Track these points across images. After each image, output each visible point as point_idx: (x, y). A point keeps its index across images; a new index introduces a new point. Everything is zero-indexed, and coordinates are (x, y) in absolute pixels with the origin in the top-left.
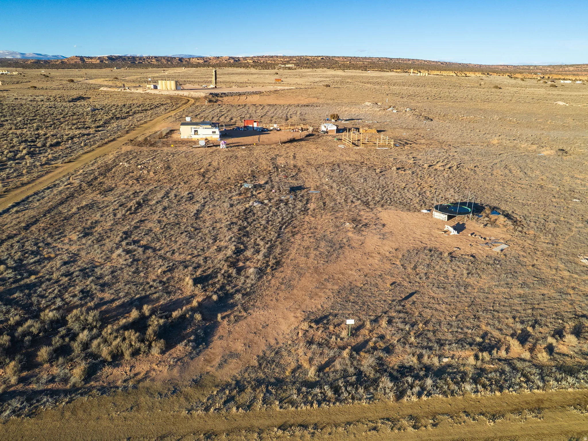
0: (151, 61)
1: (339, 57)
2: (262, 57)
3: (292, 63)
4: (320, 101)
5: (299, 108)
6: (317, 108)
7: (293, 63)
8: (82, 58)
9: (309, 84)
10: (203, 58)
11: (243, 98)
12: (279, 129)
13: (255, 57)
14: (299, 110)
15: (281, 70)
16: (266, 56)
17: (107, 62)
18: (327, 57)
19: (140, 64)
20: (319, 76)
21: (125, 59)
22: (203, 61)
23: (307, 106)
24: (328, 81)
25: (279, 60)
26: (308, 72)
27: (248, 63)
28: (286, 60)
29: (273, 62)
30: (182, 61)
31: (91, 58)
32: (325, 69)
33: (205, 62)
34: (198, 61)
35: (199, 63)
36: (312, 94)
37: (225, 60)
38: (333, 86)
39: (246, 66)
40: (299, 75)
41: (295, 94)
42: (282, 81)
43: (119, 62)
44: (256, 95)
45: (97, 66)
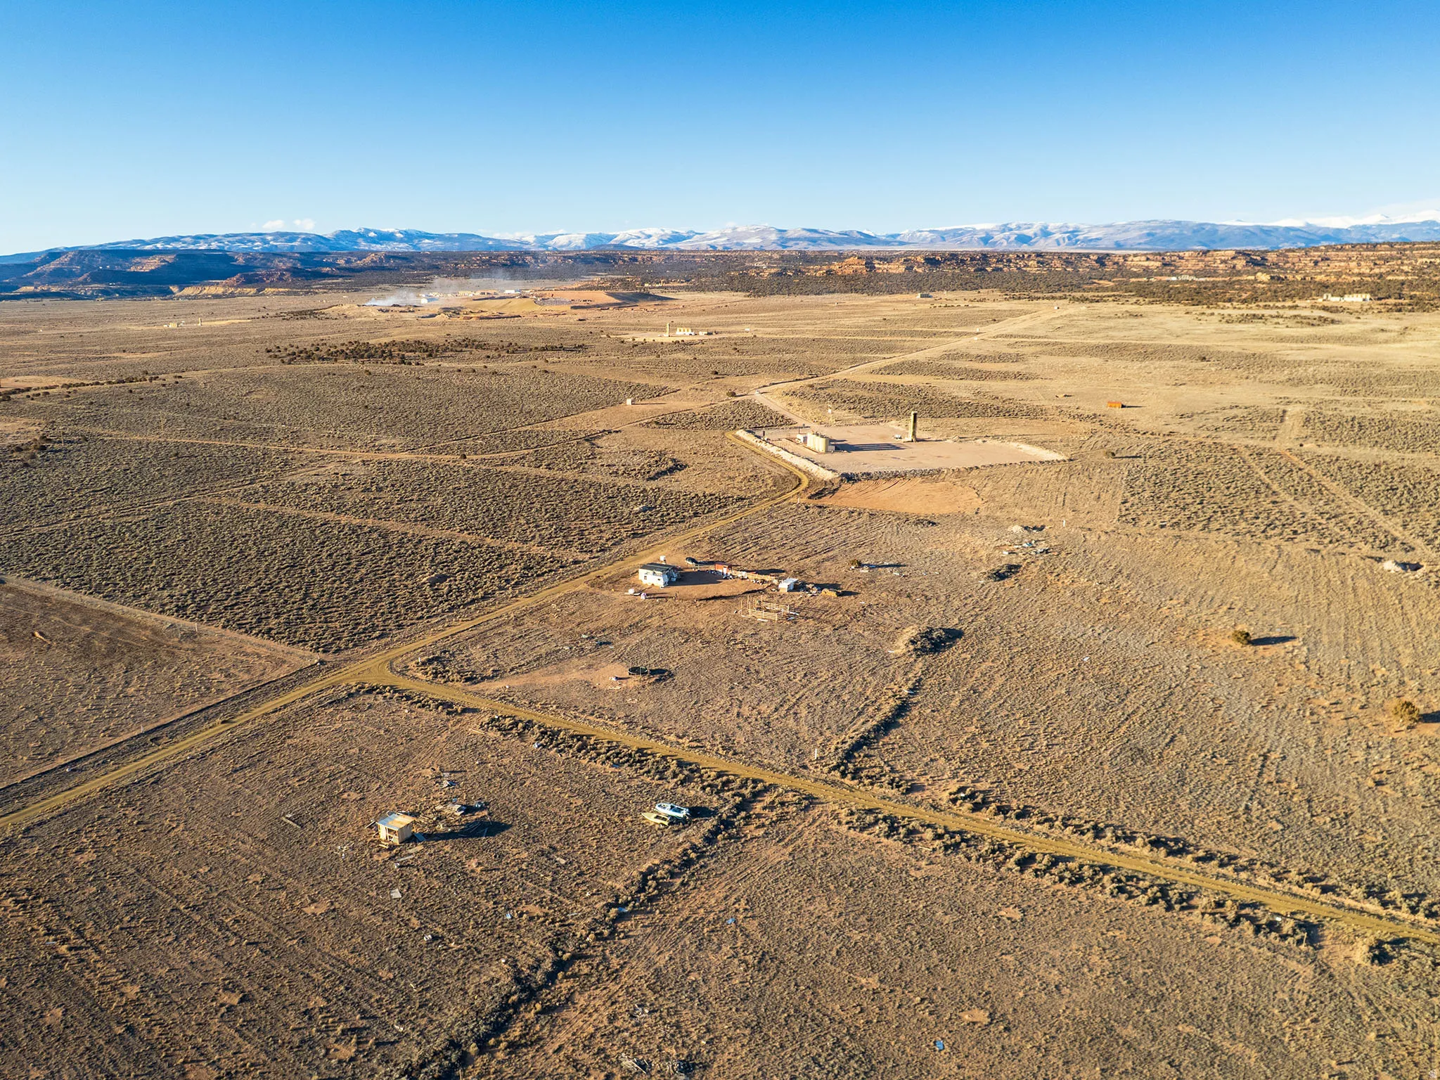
0: (1026, 266)
17: (920, 270)
22: (1158, 264)
27: (1254, 281)
30: (1103, 265)
34: (1146, 264)
42: (1123, 406)
43: (948, 270)
44: (919, 479)
45: (893, 286)
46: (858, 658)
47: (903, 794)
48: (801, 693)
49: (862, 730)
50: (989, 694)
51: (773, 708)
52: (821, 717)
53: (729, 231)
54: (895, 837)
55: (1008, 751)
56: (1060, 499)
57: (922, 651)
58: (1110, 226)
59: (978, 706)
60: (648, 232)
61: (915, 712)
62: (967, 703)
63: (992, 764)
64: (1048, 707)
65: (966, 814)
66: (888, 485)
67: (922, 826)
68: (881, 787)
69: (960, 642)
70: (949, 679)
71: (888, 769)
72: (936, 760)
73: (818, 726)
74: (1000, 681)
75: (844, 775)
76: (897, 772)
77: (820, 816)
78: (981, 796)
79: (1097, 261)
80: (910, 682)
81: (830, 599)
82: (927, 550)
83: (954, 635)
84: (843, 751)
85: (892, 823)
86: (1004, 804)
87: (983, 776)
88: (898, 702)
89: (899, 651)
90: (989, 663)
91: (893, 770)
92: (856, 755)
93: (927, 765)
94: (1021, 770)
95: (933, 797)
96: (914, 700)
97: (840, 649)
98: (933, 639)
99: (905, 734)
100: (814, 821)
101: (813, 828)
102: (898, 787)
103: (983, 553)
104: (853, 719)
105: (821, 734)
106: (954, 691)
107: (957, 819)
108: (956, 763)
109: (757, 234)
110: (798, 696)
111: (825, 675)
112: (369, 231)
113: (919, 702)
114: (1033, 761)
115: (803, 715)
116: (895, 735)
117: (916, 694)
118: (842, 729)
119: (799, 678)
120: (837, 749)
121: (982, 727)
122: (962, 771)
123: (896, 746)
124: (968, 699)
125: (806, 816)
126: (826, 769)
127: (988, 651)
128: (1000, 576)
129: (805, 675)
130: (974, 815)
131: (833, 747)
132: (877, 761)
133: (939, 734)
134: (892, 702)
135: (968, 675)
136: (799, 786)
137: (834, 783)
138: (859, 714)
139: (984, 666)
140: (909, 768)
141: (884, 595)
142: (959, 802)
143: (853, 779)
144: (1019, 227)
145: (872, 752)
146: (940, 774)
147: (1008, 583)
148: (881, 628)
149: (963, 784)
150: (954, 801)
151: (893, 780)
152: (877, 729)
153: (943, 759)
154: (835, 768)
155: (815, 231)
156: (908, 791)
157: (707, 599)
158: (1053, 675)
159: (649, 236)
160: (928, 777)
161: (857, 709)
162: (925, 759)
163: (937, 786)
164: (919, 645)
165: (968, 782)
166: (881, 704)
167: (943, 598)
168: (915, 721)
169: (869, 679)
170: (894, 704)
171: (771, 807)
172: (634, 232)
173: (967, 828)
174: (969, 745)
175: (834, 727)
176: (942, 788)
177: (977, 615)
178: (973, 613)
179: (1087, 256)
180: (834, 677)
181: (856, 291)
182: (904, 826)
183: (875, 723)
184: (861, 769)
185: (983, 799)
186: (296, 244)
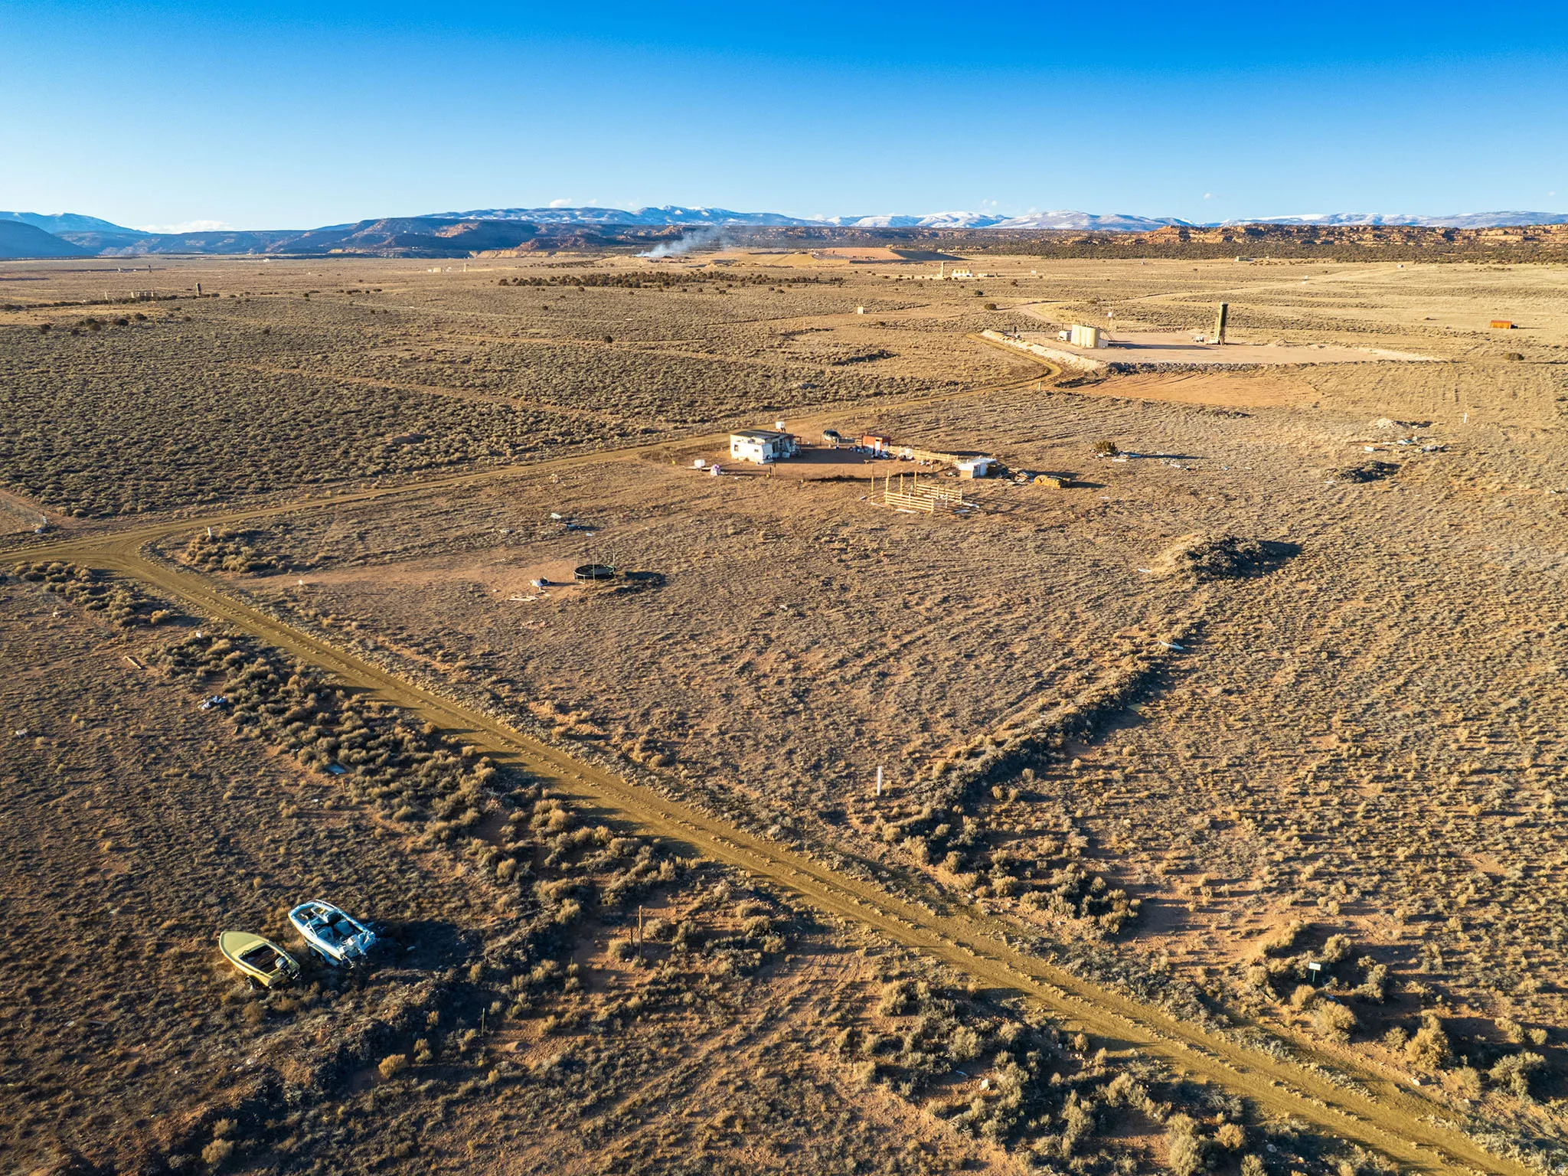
0: (1361, 239)
8: (1184, 231)
17: (1240, 241)
19: (1327, 247)
21: (1289, 233)
22: (1519, 238)
30: (1451, 239)
31: (1205, 229)
33: (1526, 239)
34: (1504, 238)
42: (1513, 327)
43: (1270, 241)
44: (1225, 374)
45: (1207, 252)
46: (1072, 577)
47: (1108, 937)
48: (919, 633)
49: (1035, 724)
50: (1367, 663)
51: (834, 660)
52: (942, 686)
53: (1039, 216)
54: (1041, 1144)
55: (1441, 811)
56: (1451, 395)
57: (1210, 573)
58: (1453, 218)
59: (1343, 689)
60: (955, 216)
61: (1182, 692)
62: (1314, 678)
63: (1401, 853)
64: (1524, 703)
65: (1326, 1045)
66: (1178, 377)
67: (1157, 1092)
68: (1043, 904)
69: (1293, 564)
70: (1268, 626)
71: (1077, 842)
72: (1228, 825)
73: (924, 708)
74: (1388, 638)
75: (936, 852)
76: (1108, 855)
77: (796, 1004)
78: (1377, 972)
79: (1445, 235)
80: (1179, 627)
81: (1046, 490)
82: (1234, 443)
83: (1278, 554)
84: (962, 778)
85: (1047, 1067)
86: (1465, 1012)
87: (1375, 892)
88: (1143, 666)
89: (1162, 569)
90: (1359, 603)
91: (1093, 848)
92: (996, 791)
93: (1199, 838)
94: (1496, 880)
95: (1211, 958)
96: (1185, 665)
97: (1036, 560)
98: (1237, 553)
99: (1149, 742)
100: (772, 1020)
101: (748, 1057)
102: (1098, 909)
103: (1331, 450)
104: (1020, 699)
105: (925, 727)
106: (1282, 650)
107: (1294, 1068)
108: (1288, 841)
109: (1068, 219)
110: (906, 639)
111: (988, 600)
112: (675, 209)
113: (1193, 670)
114: (1526, 850)
115: (900, 679)
116: (1120, 746)
117: (1189, 651)
118: (983, 719)
119: (928, 604)
120: (948, 769)
121: (1358, 739)
122: (1309, 869)
123: (1116, 774)
124: (1316, 670)
125: (748, 999)
126: (889, 831)
127: (1354, 583)
128: (1363, 476)
129: (945, 600)
130: (1356, 1055)
131: (939, 765)
132: (1053, 814)
133: (1241, 749)
134: (1127, 666)
135: (1314, 623)
136: (789, 878)
137: (899, 878)
138: (1039, 687)
139: (1347, 607)
140: (1144, 845)
141: (1149, 490)
142: (1302, 992)
143: (961, 868)
144: (1350, 218)
145: (1044, 787)
146: (1237, 872)
147: (1378, 486)
148: (1133, 534)
149: (1311, 916)
150: (1283, 984)
151: (1084, 885)
152: (1073, 726)
153: (1249, 824)
154: (915, 830)
155: (1130, 218)
156: (1130, 928)
157: (823, 480)
158: (1515, 635)
159: (957, 220)
160: (1200, 880)
161: (1038, 675)
162: (1195, 820)
163: (1225, 918)
164: (1205, 561)
165: (1327, 910)
166: (1101, 668)
167: (1258, 499)
168: (1178, 713)
169: (1084, 617)
170: (1130, 669)
171: (649, 953)
172: (941, 215)
173: (1340, 1123)
174: (1324, 785)
175: (965, 713)
176: (1243, 926)
177: (1325, 525)
178: (1317, 522)
179: (1433, 230)
180: (1008, 607)
181: (1167, 257)
182: (1086, 1089)
183: (1071, 709)
184: (995, 839)
185: (1388, 983)
186: (603, 219)
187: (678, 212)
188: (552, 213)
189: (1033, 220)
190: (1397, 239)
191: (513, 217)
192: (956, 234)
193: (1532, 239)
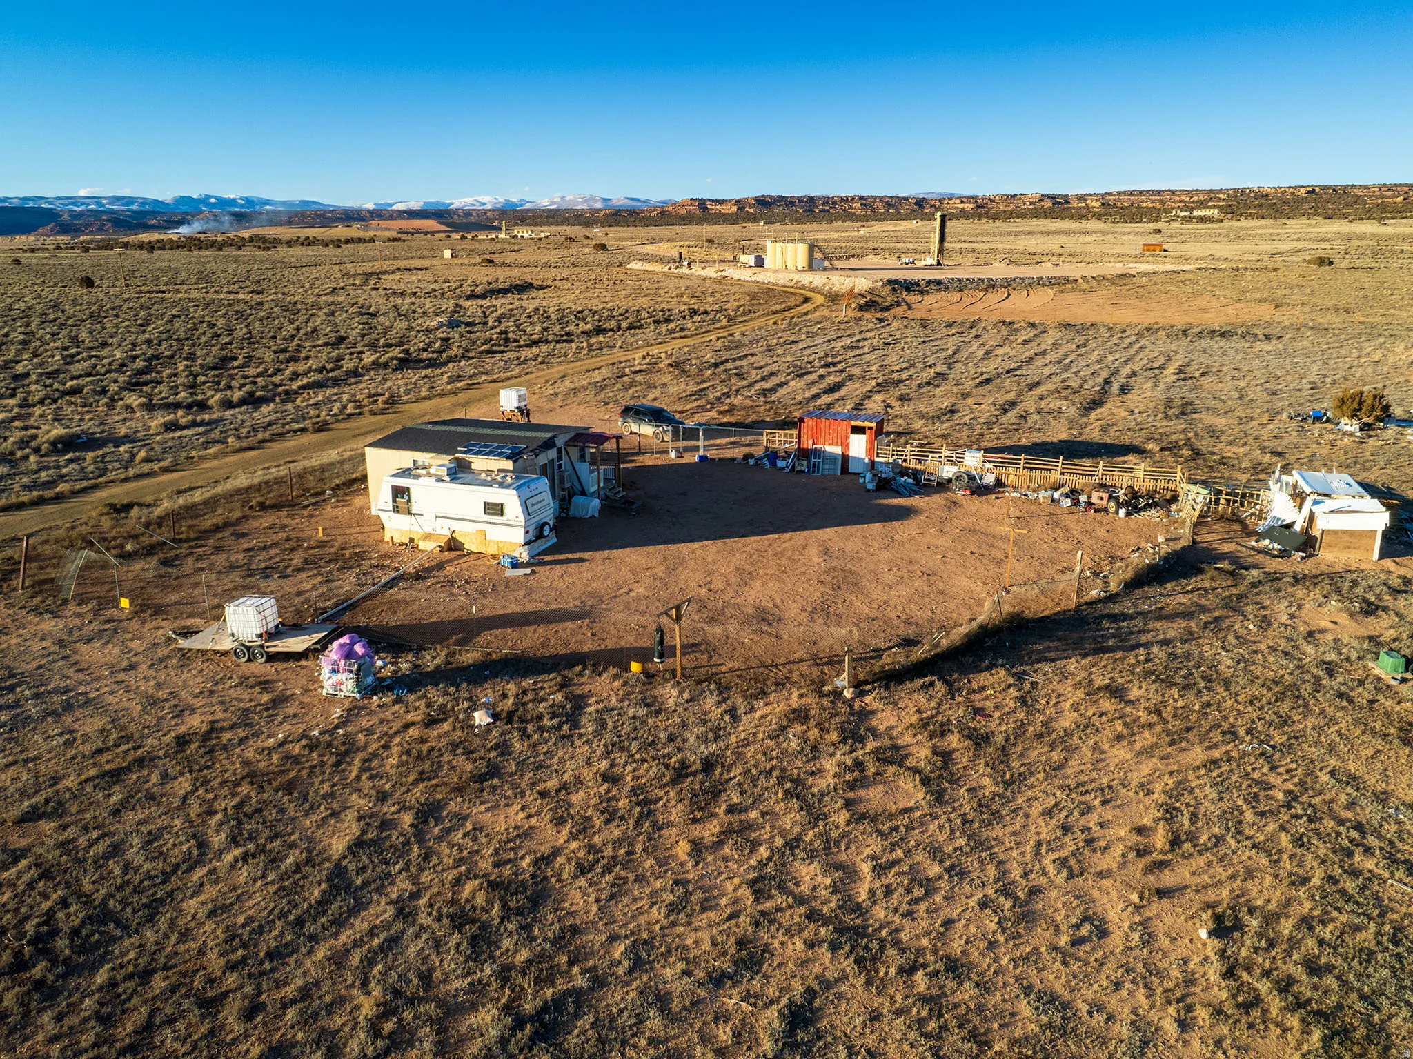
0: (851, 208)
1: (1366, 187)
2: (1132, 194)
3: (1214, 207)
4: (1286, 317)
5: (1184, 342)
6: (1268, 346)
7: (1218, 207)
8: (702, 204)
9: (1254, 257)
10: (974, 198)
11: (994, 296)
12: (990, 479)
13: (1110, 194)
14: (1181, 353)
15: (1176, 225)
16: (1141, 192)
17: (752, 211)
18: (1328, 187)
19: (824, 214)
20: (1293, 237)
21: (792, 203)
22: (972, 206)
23: (1223, 335)
24: (1324, 249)
25: (1177, 198)
26: (1261, 227)
27: (1087, 207)
28: (1196, 198)
29: (1159, 205)
30: (922, 207)
31: (721, 202)
32: (1319, 219)
33: (978, 207)
34: (961, 206)
35: (963, 210)
36: (1256, 289)
37: (1031, 204)
38: (1346, 264)
39: (1081, 216)
40: (1227, 235)
41: (1187, 289)
42: (1165, 250)
44: (1046, 289)
45: (723, 219)
79: (916, 204)
109: (583, 202)
112: (210, 197)
159: (484, 204)
172: (469, 200)
186: (134, 208)
187: (213, 200)
188: (76, 200)
189: (553, 203)
190: (880, 207)
191: (31, 204)
192: (489, 214)
193: (982, 207)
